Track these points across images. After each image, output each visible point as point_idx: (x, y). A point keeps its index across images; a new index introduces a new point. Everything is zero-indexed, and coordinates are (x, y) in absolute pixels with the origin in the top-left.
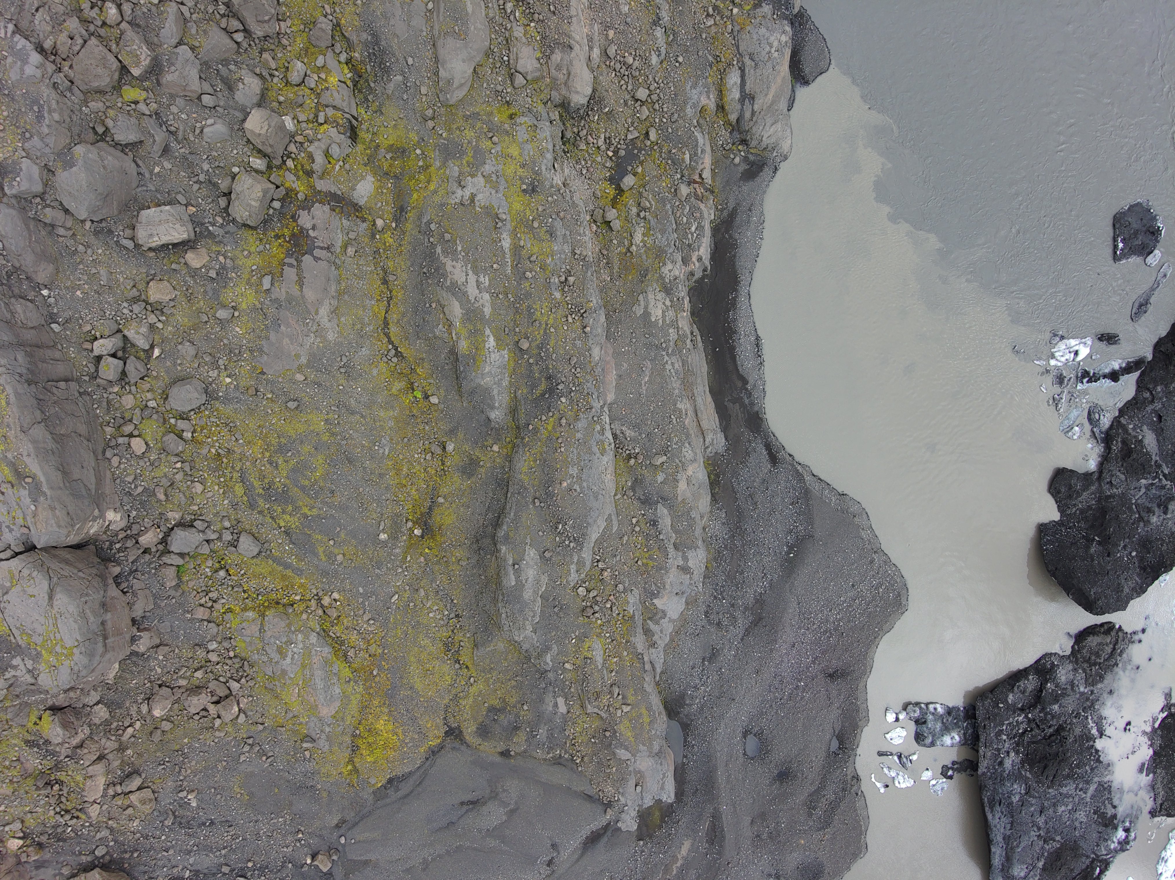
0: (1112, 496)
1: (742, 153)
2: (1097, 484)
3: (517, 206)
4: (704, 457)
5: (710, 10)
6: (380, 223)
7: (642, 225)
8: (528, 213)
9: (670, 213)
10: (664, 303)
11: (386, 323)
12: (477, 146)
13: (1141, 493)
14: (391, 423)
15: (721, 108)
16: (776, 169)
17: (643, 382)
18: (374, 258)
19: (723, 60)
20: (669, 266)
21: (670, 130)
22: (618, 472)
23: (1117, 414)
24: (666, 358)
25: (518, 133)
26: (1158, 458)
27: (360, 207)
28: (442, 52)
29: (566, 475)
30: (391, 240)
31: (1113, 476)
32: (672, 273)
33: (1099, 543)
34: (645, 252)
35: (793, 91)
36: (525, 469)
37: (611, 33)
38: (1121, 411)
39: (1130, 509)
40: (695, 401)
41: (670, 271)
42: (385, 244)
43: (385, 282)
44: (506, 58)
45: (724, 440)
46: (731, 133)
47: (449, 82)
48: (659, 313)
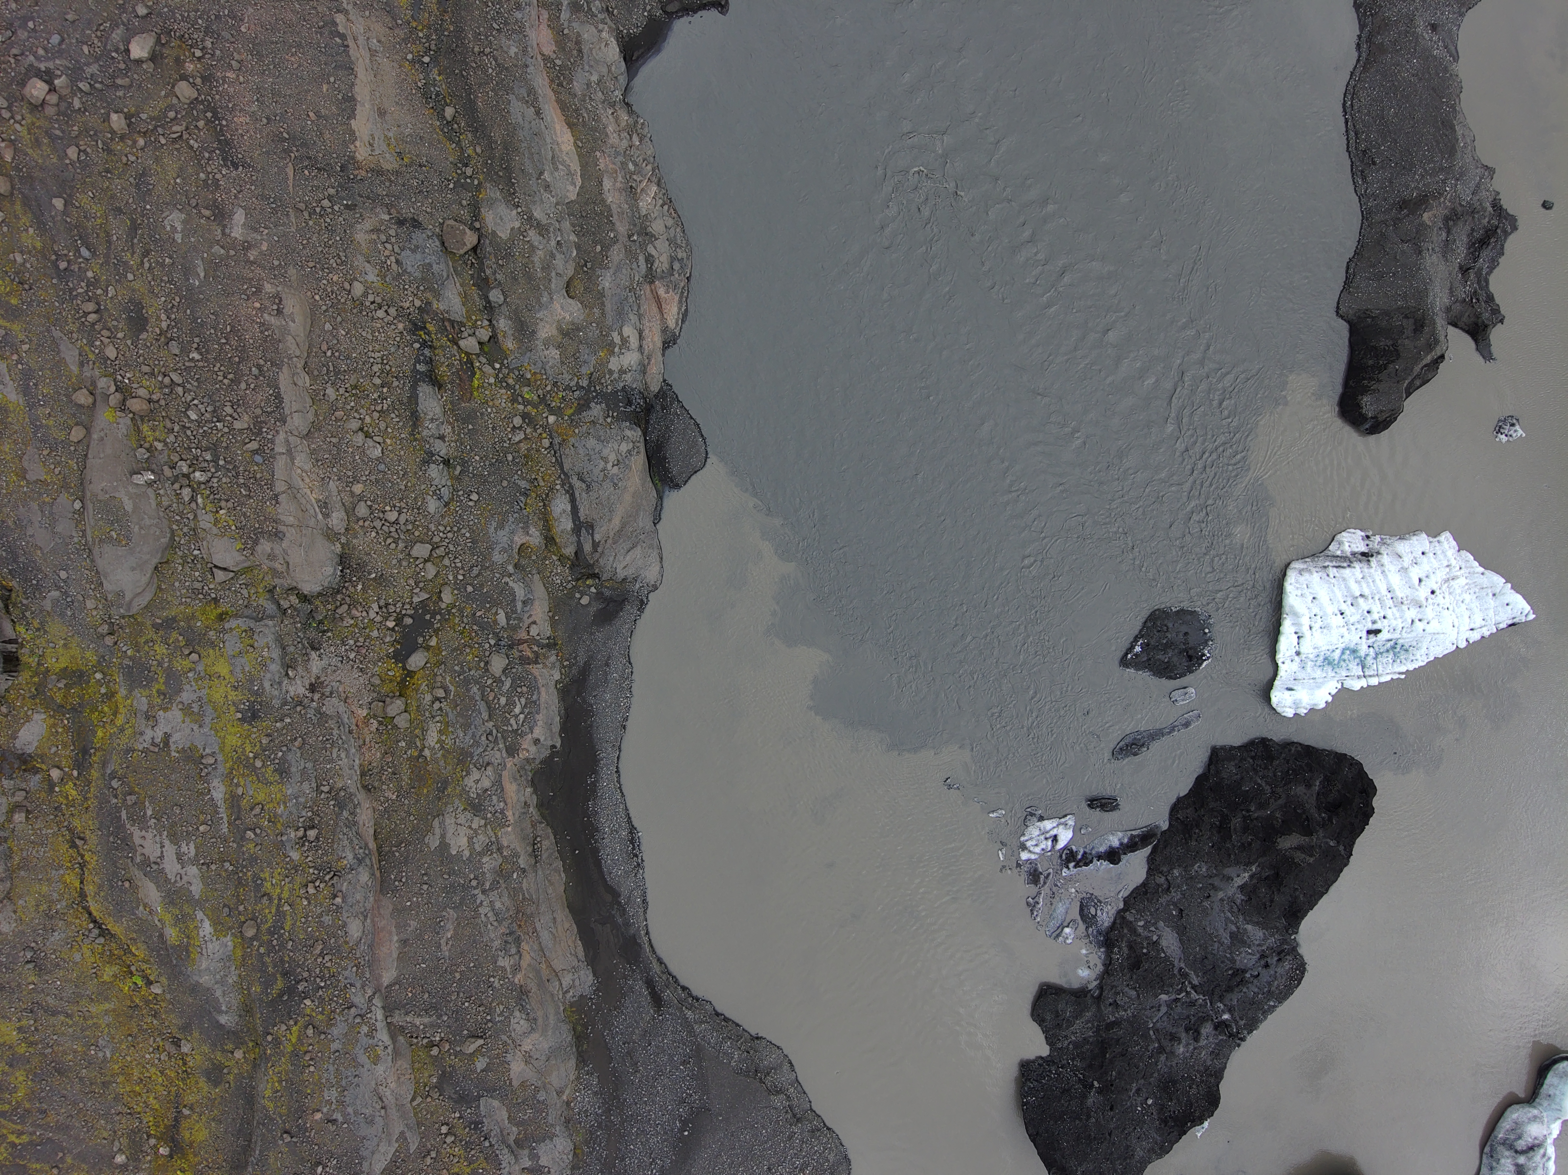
0: (1116, 1023)
1: (593, 590)
2: (1094, 1009)
3: (232, 740)
4: (564, 1003)
5: (517, 421)
6: (55, 774)
7: (438, 718)
8: (248, 749)
9: (477, 698)
10: (470, 827)
11: (83, 895)
12: (170, 668)
13: (1161, 1014)
14: (109, 1019)
15: (550, 540)
16: (642, 605)
17: (443, 942)
18: (56, 816)
19: (542, 483)
20: (475, 775)
21: (470, 589)
22: (417, 1065)
23: (1121, 906)
24: (481, 897)
25: (227, 644)
26: (1183, 965)
27: (30, 755)
28: (101, 563)
29: (321, 1102)
30: (74, 793)
31: (1118, 993)
32: (479, 785)
33: (1100, 1091)
34: (443, 756)
35: (660, 498)
36: (268, 1093)
37: (358, 488)
38: (1126, 901)
39: (1145, 1036)
40: (538, 937)
41: (477, 782)
42: (67, 798)
43: (74, 846)
44: (196, 552)
45: (591, 977)
46: (571, 568)
47: (120, 594)
48: (463, 841)
